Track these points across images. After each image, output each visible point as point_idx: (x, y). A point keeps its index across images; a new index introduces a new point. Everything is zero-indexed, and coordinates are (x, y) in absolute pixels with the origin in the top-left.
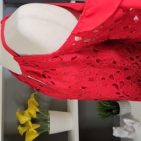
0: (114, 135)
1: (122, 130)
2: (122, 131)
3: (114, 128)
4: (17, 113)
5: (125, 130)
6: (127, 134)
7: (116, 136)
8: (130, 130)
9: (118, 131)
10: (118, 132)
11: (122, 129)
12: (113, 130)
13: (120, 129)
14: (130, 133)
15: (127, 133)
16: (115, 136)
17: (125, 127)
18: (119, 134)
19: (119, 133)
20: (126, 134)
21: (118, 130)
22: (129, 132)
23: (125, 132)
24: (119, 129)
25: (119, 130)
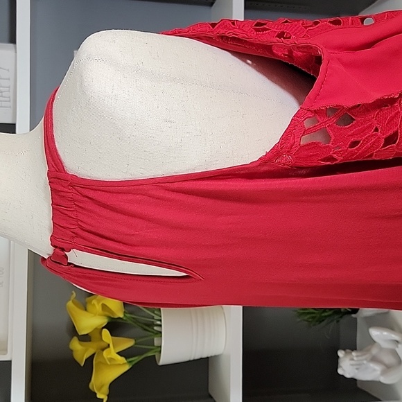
0: (340, 371)
1: (366, 359)
2: (365, 362)
3: (341, 353)
4: (70, 304)
5: (374, 359)
6: (379, 372)
7: (348, 376)
8: (389, 359)
9: (352, 362)
10: (352, 365)
11: (364, 357)
12: (338, 357)
13: (360, 358)
14: (388, 368)
15: (377, 368)
16: (343, 376)
17: (374, 351)
18: (356, 371)
19: (357, 369)
20: (375, 370)
21: (352, 359)
22: (384, 367)
23: (372, 365)
24: (357, 356)
25: (355, 358)
